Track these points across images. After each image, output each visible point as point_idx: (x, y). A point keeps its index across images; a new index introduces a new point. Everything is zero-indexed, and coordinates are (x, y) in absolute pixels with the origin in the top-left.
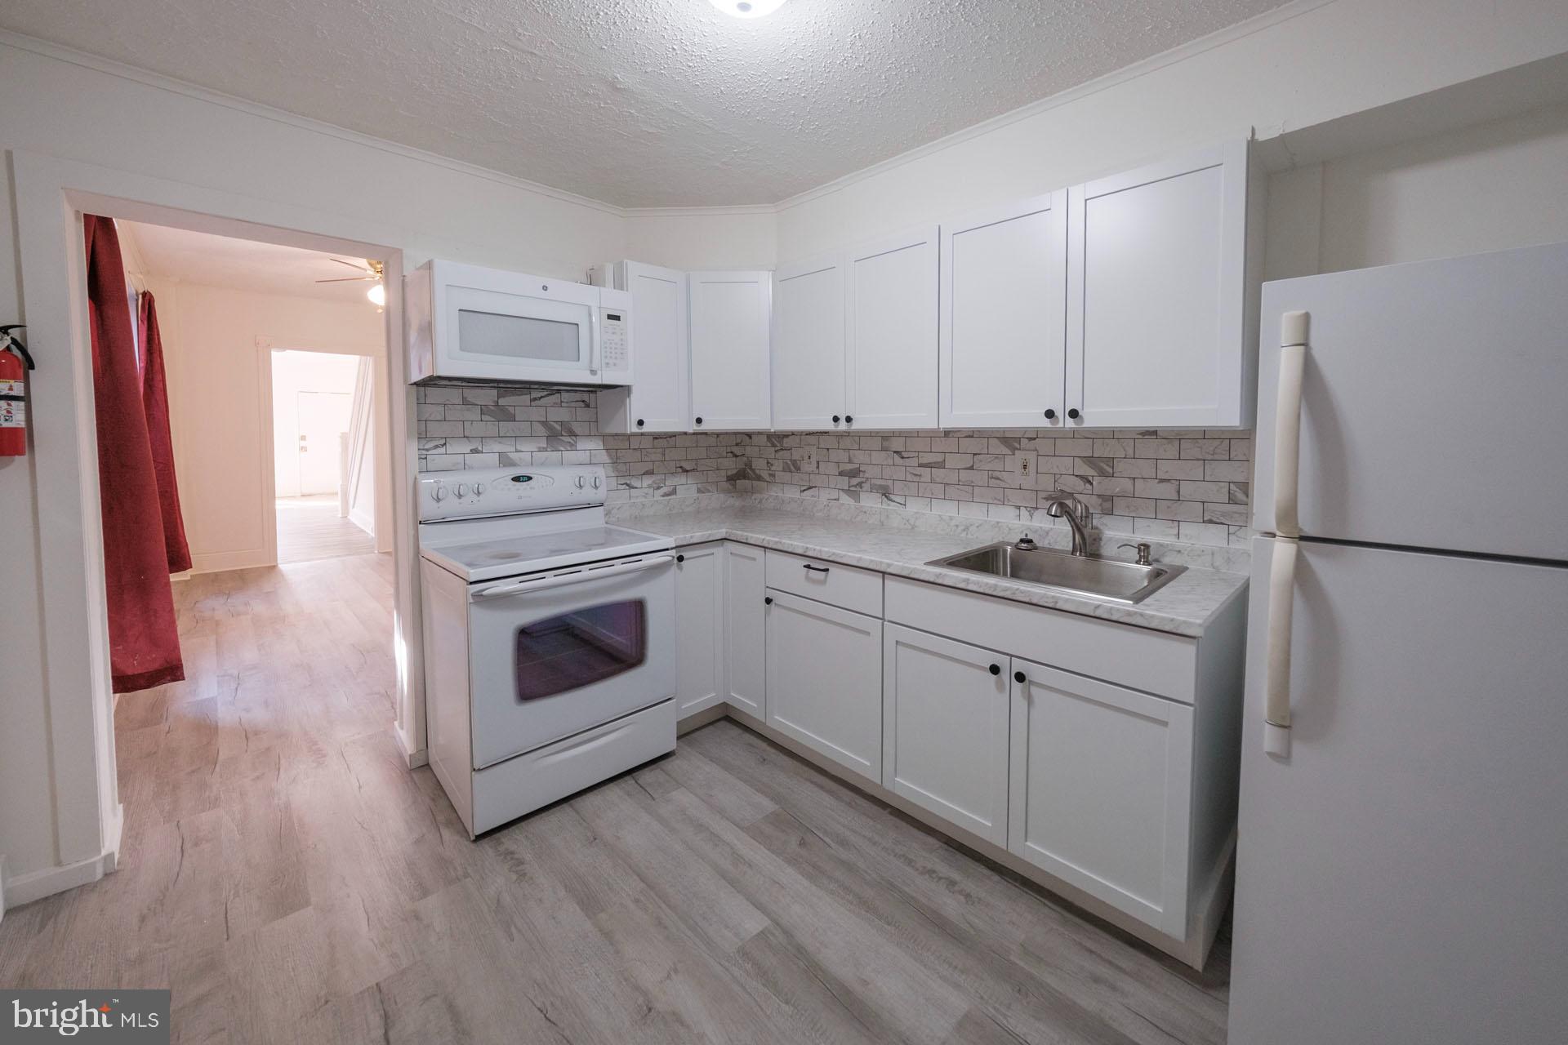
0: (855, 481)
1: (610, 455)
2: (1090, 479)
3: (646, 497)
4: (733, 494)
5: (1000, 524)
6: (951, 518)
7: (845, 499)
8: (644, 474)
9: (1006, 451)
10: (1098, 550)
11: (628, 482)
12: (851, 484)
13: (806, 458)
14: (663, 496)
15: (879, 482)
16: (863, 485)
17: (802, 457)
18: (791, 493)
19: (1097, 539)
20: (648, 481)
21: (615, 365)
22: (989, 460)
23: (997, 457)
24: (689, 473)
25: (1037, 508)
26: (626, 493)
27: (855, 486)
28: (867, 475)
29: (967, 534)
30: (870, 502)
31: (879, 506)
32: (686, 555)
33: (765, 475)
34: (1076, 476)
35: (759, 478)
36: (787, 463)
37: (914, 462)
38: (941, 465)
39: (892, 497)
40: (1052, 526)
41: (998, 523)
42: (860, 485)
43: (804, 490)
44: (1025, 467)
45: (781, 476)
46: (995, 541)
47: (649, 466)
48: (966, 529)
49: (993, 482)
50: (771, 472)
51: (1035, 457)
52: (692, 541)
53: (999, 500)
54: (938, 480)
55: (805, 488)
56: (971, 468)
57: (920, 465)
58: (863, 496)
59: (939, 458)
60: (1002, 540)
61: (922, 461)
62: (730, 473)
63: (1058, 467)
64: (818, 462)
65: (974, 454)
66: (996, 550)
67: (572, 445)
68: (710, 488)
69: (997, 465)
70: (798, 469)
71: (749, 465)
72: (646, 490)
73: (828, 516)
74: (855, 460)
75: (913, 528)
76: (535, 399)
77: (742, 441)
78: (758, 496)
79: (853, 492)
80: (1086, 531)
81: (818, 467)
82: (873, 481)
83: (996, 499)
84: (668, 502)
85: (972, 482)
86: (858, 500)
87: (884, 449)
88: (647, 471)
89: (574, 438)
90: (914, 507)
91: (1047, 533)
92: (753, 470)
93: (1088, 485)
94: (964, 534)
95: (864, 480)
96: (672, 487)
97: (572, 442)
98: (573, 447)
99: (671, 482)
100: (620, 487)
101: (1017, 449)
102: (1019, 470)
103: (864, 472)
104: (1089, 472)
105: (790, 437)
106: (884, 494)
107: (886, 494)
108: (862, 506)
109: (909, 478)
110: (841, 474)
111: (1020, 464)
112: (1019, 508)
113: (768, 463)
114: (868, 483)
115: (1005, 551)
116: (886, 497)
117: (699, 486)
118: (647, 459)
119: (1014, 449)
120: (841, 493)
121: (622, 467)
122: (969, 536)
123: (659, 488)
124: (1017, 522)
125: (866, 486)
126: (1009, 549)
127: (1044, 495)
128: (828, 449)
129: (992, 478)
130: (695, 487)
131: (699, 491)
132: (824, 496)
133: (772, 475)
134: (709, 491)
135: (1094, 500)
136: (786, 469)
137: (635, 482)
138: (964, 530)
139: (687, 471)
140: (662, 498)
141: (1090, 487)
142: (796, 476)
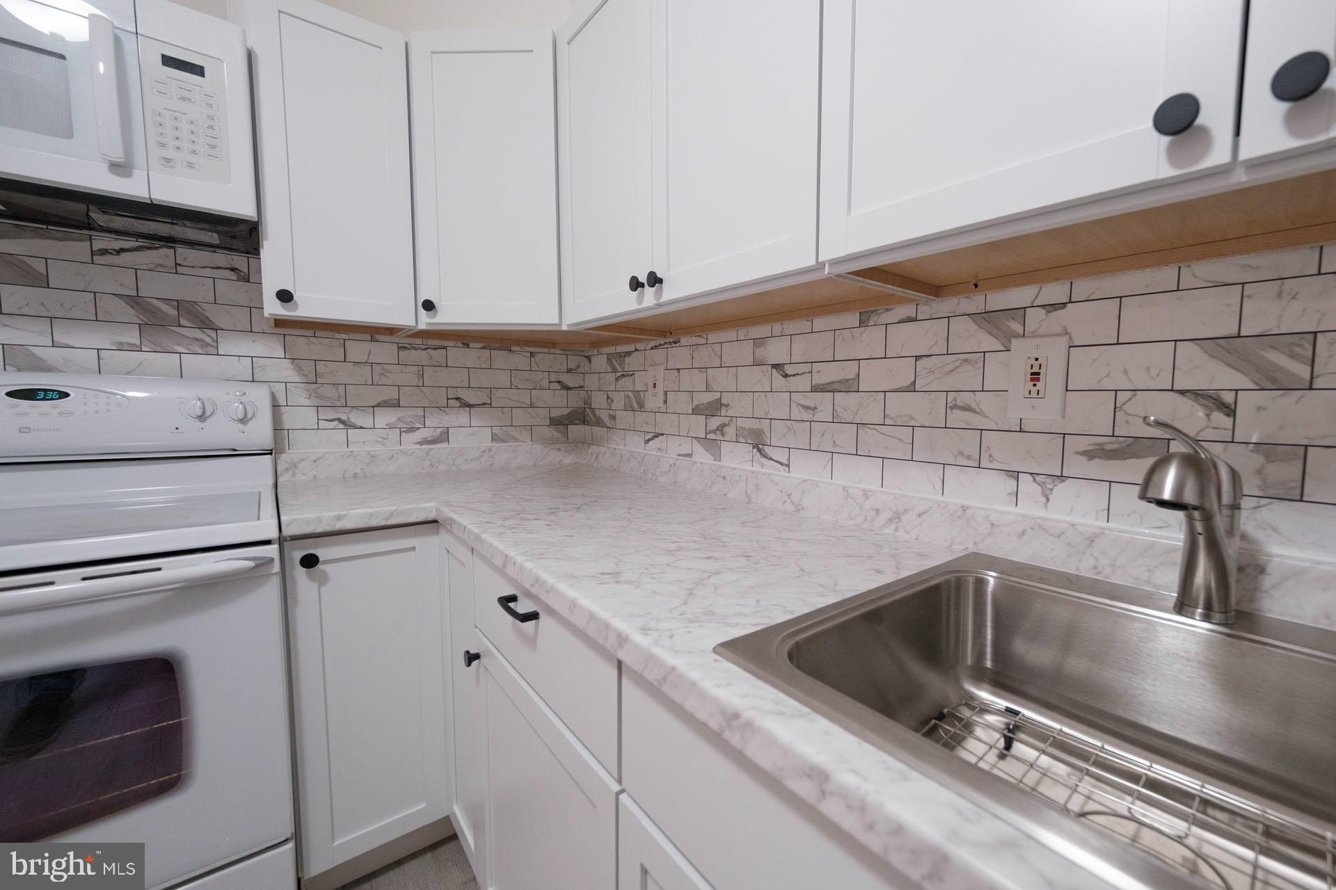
0: (715, 422)
1: (299, 369)
2: (1228, 398)
3: (384, 445)
4: (558, 446)
5: (969, 512)
6: (866, 494)
7: (702, 455)
8: (379, 405)
9: (990, 343)
10: (1251, 600)
11: (344, 417)
12: (709, 428)
13: (651, 386)
14: (421, 443)
15: (748, 424)
16: (726, 429)
17: (646, 385)
18: (634, 444)
19: (1254, 568)
20: (385, 418)
21: (190, 165)
22: (951, 367)
23: (966, 358)
24: (473, 410)
25: (1062, 478)
26: (341, 435)
27: (714, 432)
28: (731, 412)
29: (897, 529)
30: (737, 458)
31: (748, 467)
32: (322, 553)
33: (604, 415)
34: (1182, 392)
35: (599, 422)
36: (629, 397)
37: (803, 383)
38: (848, 386)
39: (769, 451)
40: (1105, 524)
41: (964, 509)
42: (721, 429)
43: (649, 440)
44: (1035, 376)
45: (624, 418)
46: (958, 551)
47: (392, 394)
48: (896, 517)
49: (957, 417)
50: (611, 412)
51: (1064, 350)
52: (339, 526)
53: (969, 458)
54: (846, 416)
55: (650, 436)
56: (912, 388)
57: (816, 389)
58: (726, 447)
59: (849, 371)
60: (972, 549)
61: (818, 380)
62: (556, 413)
63: (1126, 372)
64: (666, 393)
65: (918, 358)
66: (959, 583)
67: (205, 345)
68: (517, 435)
69: (968, 378)
70: (641, 405)
71: (588, 402)
72: (384, 433)
73: (675, 482)
74: (715, 387)
75: (798, 511)
76: (104, 252)
77: (578, 366)
78: (593, 449)
79: (711, 442)
80: (1231, 549)
81: (665, 402)
82: (741, 422)
83: (961, 454)
84: (428, 453)
85: (912, 418)
86: (718, 457)
87: (758, 363)
88: (385, 402)
89: (213, 334)
90: (806, 468)
91: (1091, 540)
92: (593, 410)
93: (1220, 418)
94: (889, 530)
95: (726, 420)
96: (439, 430)
97: (208, 340)
98: (211, 349)
99: (436, 422)
100: (323, 424)
101: (1017, 336)
102: (1020, 382)
103: (727, 406)
104: (1222, 378)
105: (633, 354)
106: (756, 446)
107: (759, 445)
108: (721, 467)
109: (797, 413)
110: (696, 411)
111: (1023, 373)
112: (1015, 475)
113: (608, 398)
114: (733, 426)
115: (981, 583)
116: (759, 450)
117: (496, 430)
118: (384, 380)
119: (1006, 338)
120: (696, 444)
121: (327, 391)
122: (901, 533)
123: (411, 430)
124: (1013, 509)
125: (730, 432)
126: (991, 578)
127: (1085, 444)
128: (678, 370)
129: (955, 407)
130: (488, 431)
131: (495, 438)
132: (675, 447)
133: (613, 417)
134: (516, 440)
135: (1246, 462)
136: (628, 408)
137: (356, 418)
138: (891, 520)
139: (470, 406)
140: (418, 447)
141: (1227, 422)
142: (640, 416)
